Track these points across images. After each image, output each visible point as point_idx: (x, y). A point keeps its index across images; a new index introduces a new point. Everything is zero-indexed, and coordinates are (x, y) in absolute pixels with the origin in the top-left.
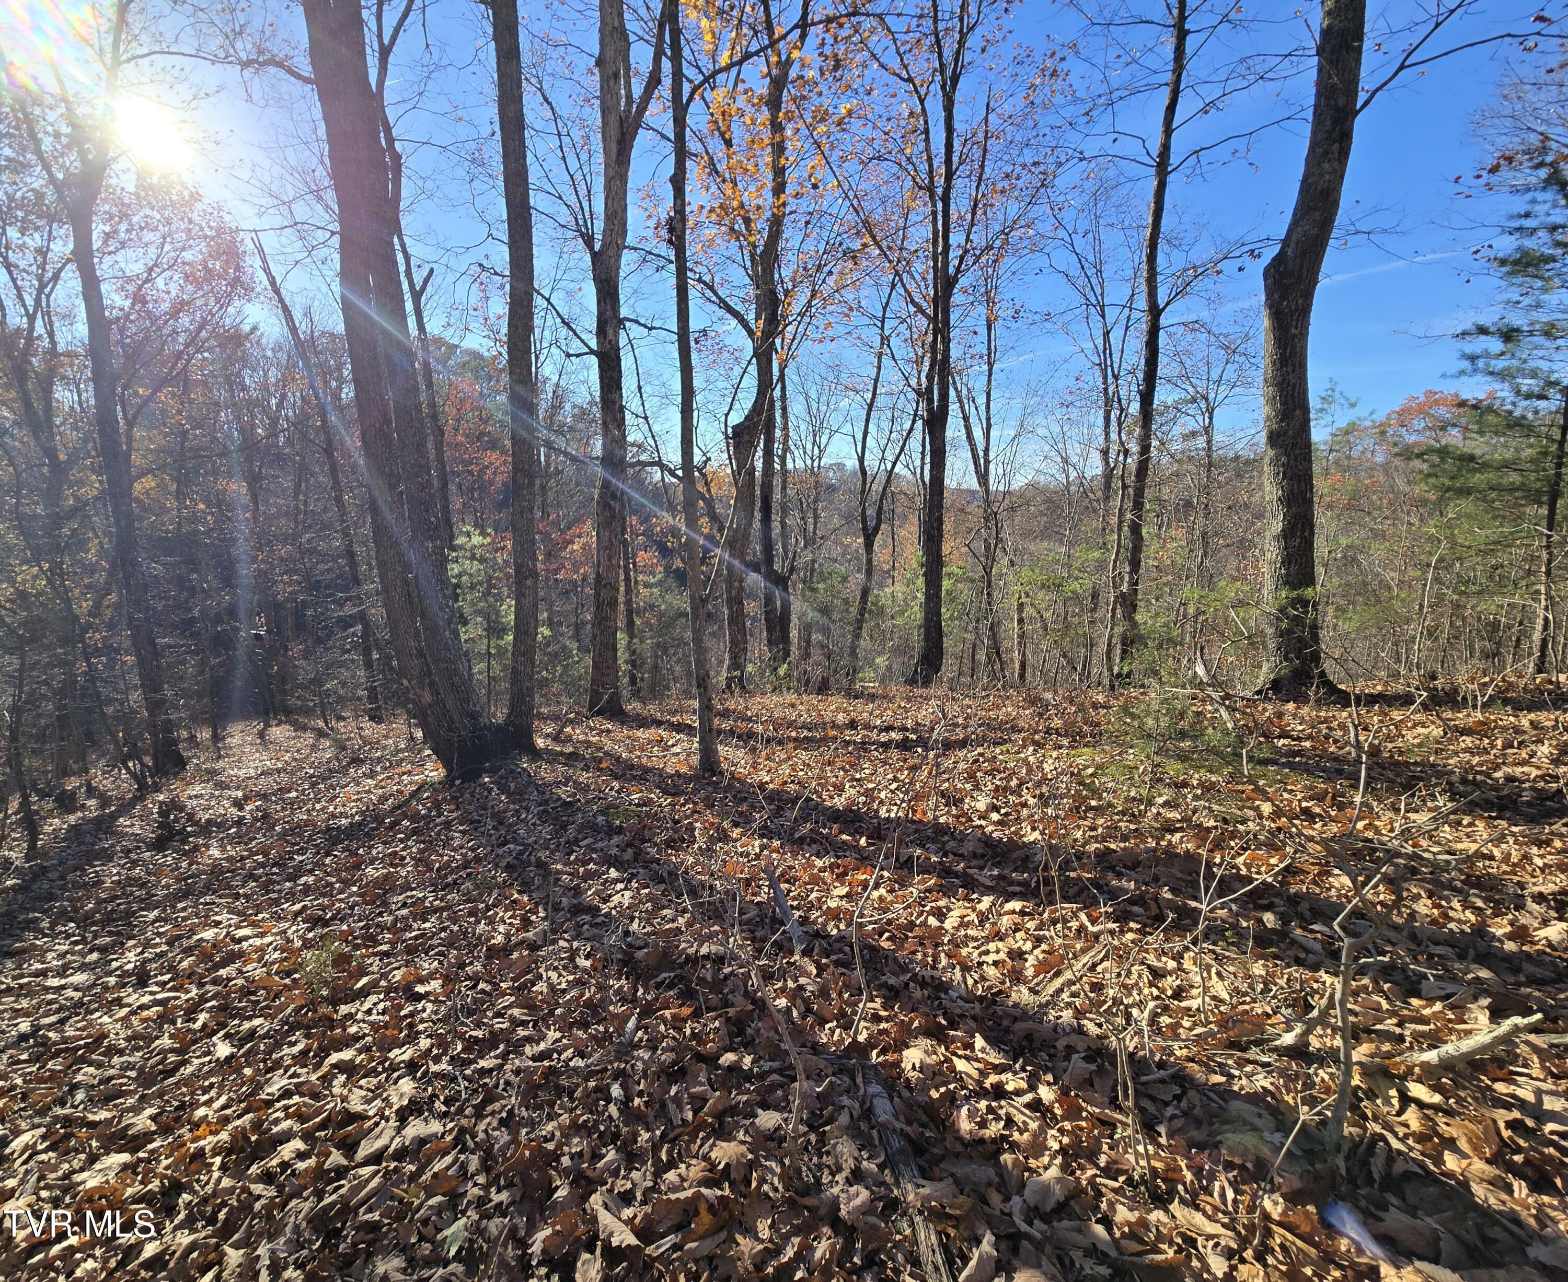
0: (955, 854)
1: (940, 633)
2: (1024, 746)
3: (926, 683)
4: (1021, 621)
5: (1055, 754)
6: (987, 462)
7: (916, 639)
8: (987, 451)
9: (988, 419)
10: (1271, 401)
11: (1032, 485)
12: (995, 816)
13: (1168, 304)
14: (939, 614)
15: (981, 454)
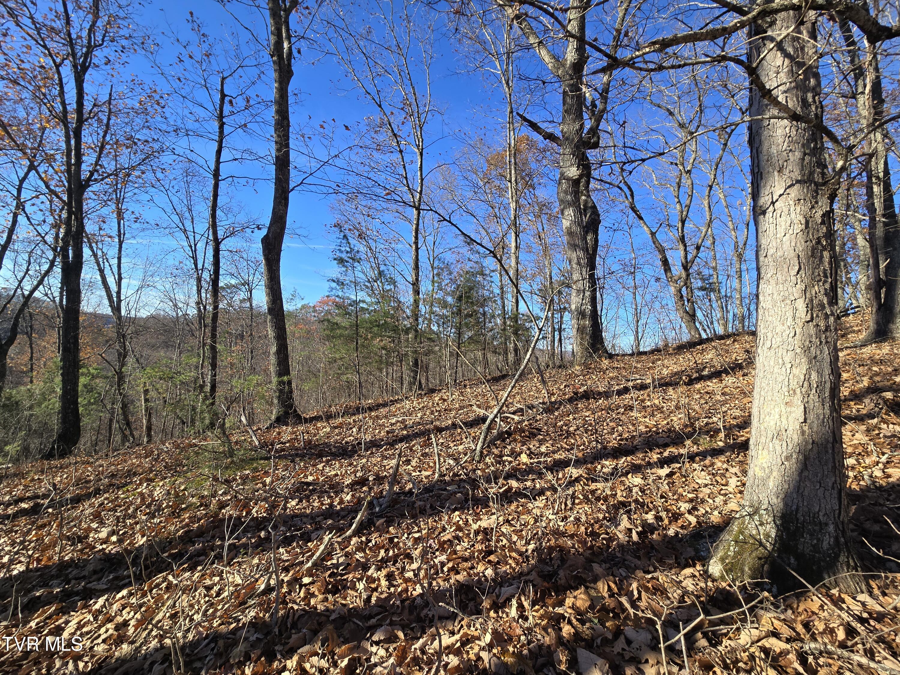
0: (76, 579)
1: (77, 418)
2: (141, 484)
3: (63, 455)
4: (146, 400)
5: (161, 484)
6: (119, 301)
7: (55, 423)
8: (119, 293)
9: (120, 274)
10: (268, 295)
11: (152, 317)
12: (114, 538)
13: (223, 239)
14: (76, 403)
15: (114, 295)
